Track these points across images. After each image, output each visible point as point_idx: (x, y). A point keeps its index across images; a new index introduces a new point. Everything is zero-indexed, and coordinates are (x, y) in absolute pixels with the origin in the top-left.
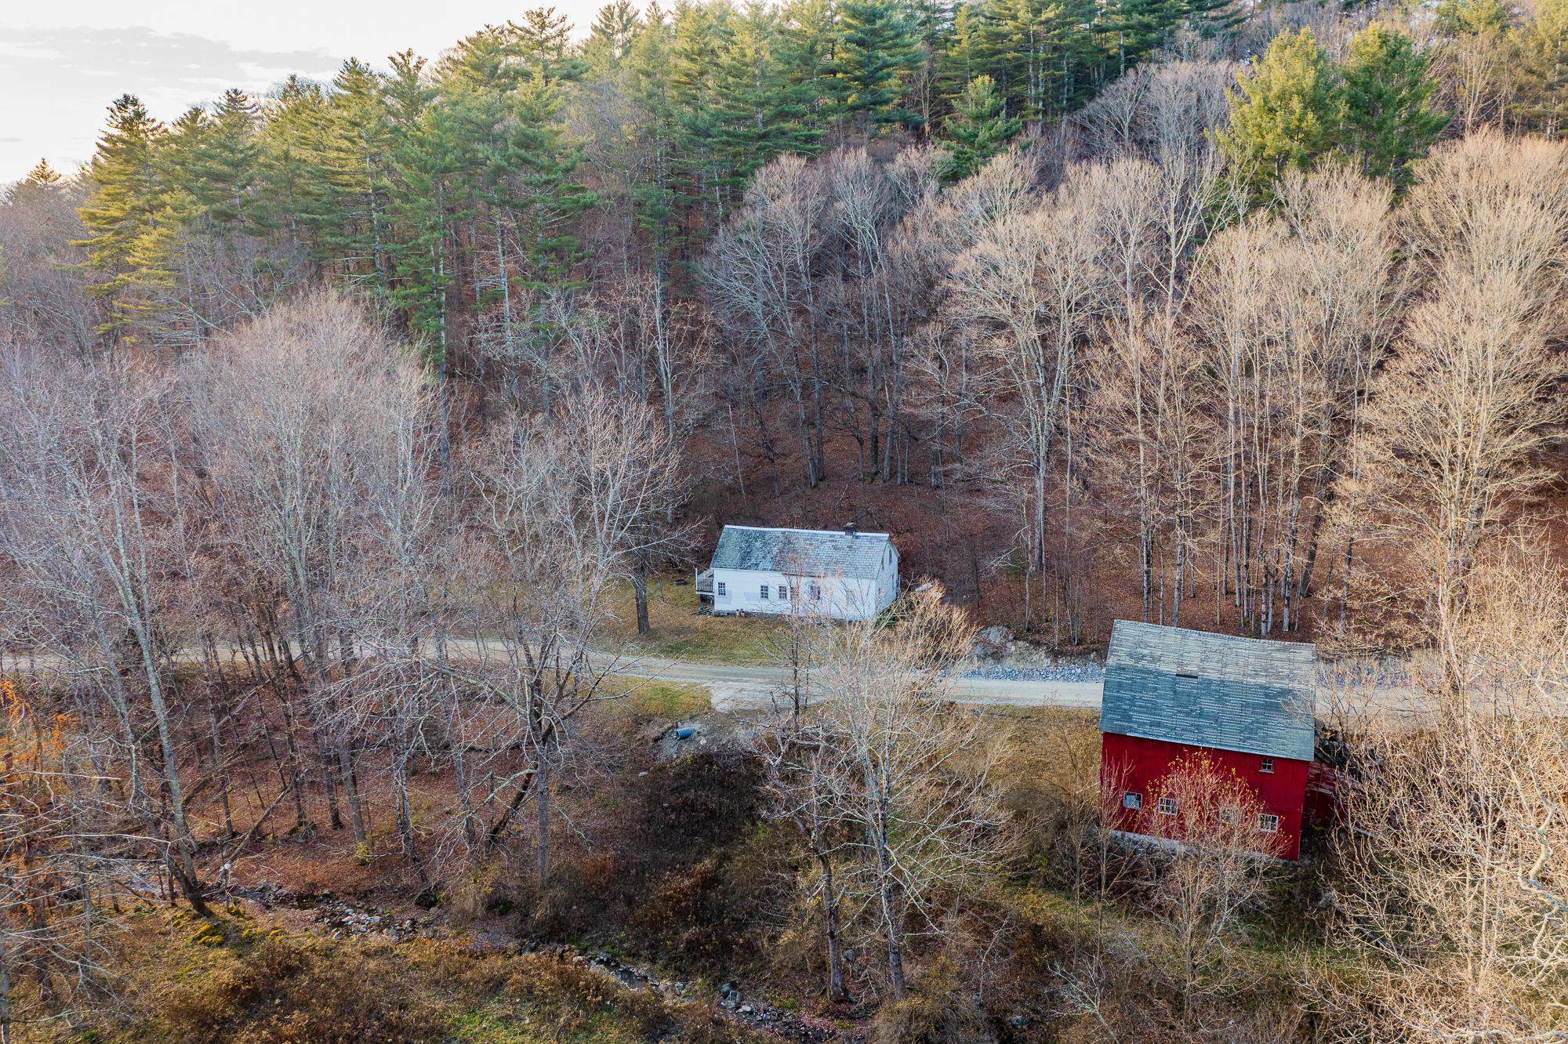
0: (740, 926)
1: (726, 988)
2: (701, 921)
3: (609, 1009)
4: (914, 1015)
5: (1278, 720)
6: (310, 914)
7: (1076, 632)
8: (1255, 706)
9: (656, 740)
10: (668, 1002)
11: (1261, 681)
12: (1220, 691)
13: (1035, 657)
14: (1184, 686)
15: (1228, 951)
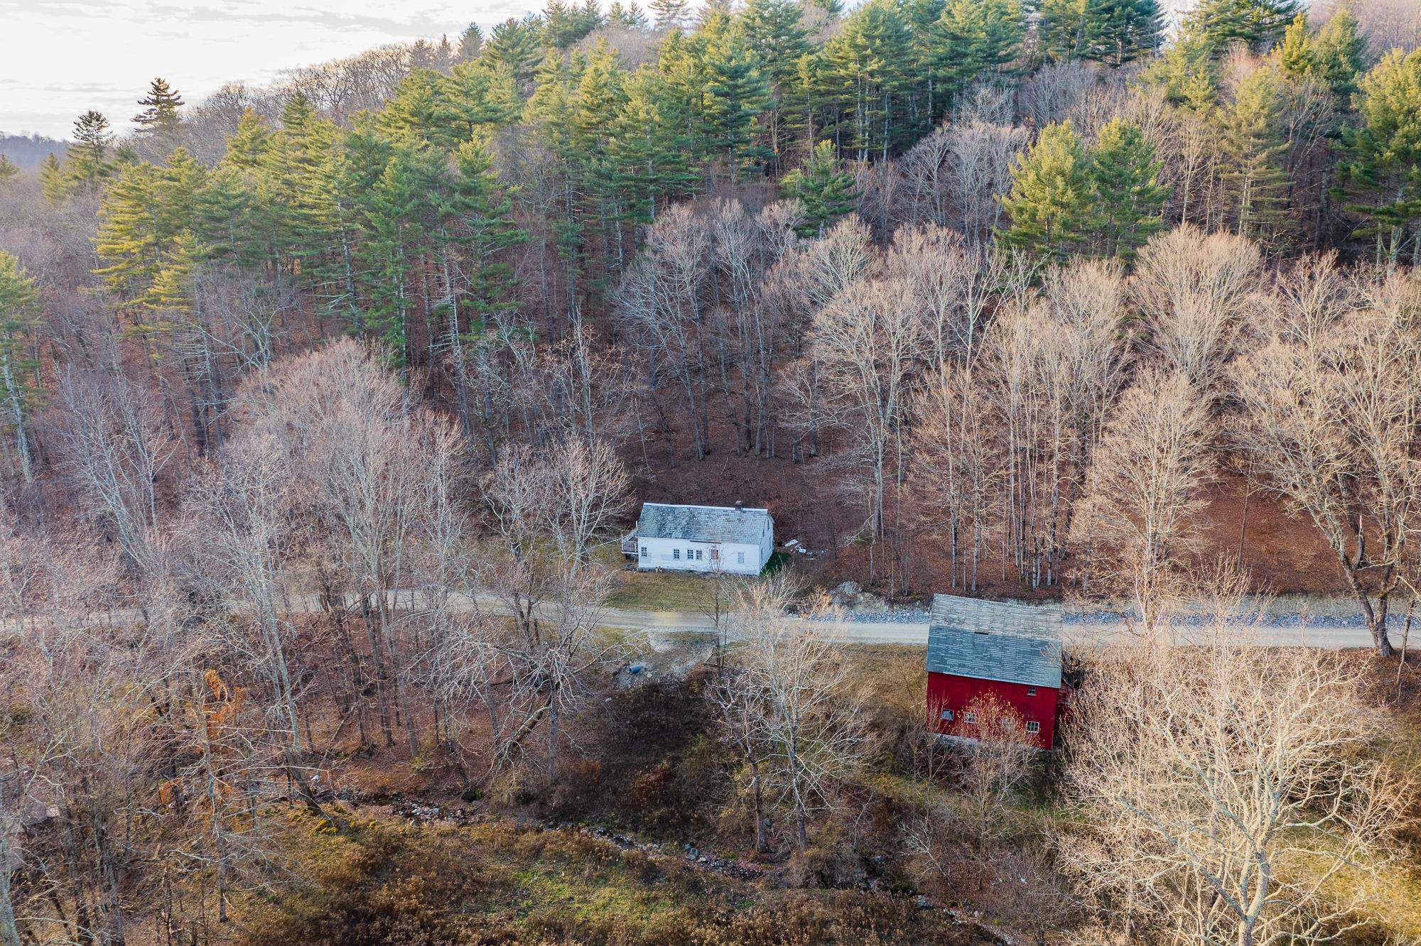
0: (693, 805)
1: (687, 846)
2: (667, 804)
3: (616, 864)
4: (813, 859)
5: (1039, 662)
6: (388, 809)
7: (905, 587)
8: (1025, 652)
9: (615, 674)
10: (651, 858)
11: (1028, 636)
12: (1003, 643)
13: (878, 605)
14: (981, 640)
15: (1006, 812)
